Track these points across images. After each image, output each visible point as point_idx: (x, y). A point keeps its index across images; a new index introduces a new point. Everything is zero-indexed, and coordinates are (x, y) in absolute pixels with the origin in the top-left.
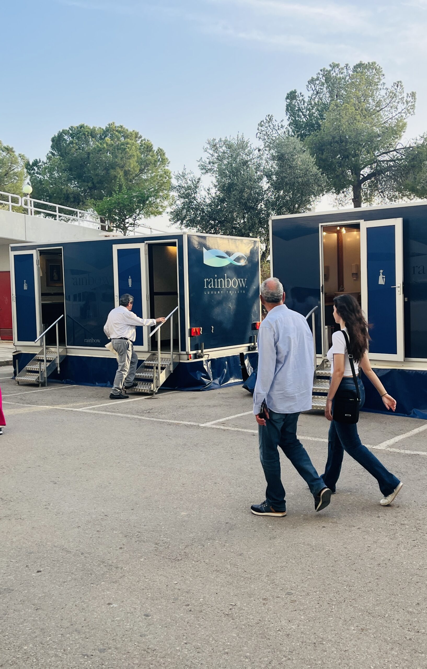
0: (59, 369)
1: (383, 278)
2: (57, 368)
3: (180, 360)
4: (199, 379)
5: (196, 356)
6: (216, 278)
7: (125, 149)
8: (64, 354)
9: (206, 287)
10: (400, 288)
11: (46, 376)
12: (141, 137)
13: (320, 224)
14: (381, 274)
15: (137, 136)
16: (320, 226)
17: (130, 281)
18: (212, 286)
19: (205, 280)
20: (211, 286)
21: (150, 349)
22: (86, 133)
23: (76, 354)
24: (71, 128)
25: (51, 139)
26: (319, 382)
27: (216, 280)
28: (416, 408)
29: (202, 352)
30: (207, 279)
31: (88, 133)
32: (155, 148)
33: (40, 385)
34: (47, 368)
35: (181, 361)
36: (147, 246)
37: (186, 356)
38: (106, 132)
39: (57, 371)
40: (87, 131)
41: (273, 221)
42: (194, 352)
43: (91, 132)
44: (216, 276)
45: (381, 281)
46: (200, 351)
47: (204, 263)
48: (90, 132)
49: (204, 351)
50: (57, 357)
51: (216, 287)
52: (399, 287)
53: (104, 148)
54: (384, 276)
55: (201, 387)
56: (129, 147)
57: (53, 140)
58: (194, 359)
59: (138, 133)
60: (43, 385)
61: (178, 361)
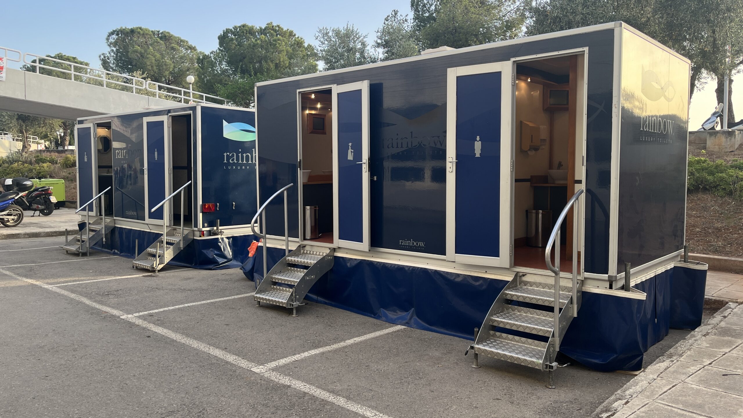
0: (104, 239)
1: (352, 152)
2: (102, 239)
3: (194, 236)
4: (211, 257)
5: (210, 233)
6: (240, 152)
7: (276, 44)
8: (112, 225)
9: (225, 161)
10: (365, 165)
11: (88, 246)
12: (295, 35)
13: (298, 91)
14: (350, 147)
15: (291, 34)
16: (298, 93)
17: (156, 153)
18: (235, 161)
19: (225, 154)
20: (233, 160)
21: (172, 224)
22: (245, 31)
23: (121, 225)
24: (235, 28)
25: (217, 38)
26: (288, 270)
27: (240, 155)
28: (383, 308)
29: (217, 229)
30: (228, 154)
31: (247, 31)
32: (306, 45)
33: (81, 254)
34: (89, 239)
35: (195, 238)
36: (170, 119)
37: (198, 232)
38: (263, 31)
39: (103, 242)
40: (246, 30)
41: (258, 87)
42: (208, 229)
43: (250, 30)
44: (240, 150)
45: (350, 157)
46: (215, 228)
47: (224, 136)
48: (248, 30)
49: (220, 228)
50: (103, 228)
51: (240, 162)
52: (365, 163)
53: (258, 44)
54: (353, 151)
55: (213, 266)
56: (279, 43)
57: (219, 38)
58: (208, 236)
59: (292, 31)
60: (84, 254)
61: (192, 237)
